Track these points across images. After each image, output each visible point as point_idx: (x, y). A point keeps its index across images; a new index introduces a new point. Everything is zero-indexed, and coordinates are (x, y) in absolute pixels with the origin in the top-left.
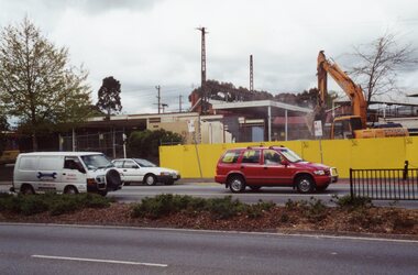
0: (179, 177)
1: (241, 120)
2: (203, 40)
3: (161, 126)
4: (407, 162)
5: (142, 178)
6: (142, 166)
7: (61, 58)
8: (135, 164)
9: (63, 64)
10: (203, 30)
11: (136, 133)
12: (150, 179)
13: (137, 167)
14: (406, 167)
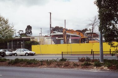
0: (35, 54)
1: (57, 38)
2: (51, 16)
3: (34, 40)
4: (92, 50)
5: (24, 54)
6: (25, 51)
7: (7, 21)
8: (23, 50)
9: (7, 23)
10: (50, 13)
11: (27, 41)
12: (27, 54)
13: (23, 51)
14: (92, 51)
